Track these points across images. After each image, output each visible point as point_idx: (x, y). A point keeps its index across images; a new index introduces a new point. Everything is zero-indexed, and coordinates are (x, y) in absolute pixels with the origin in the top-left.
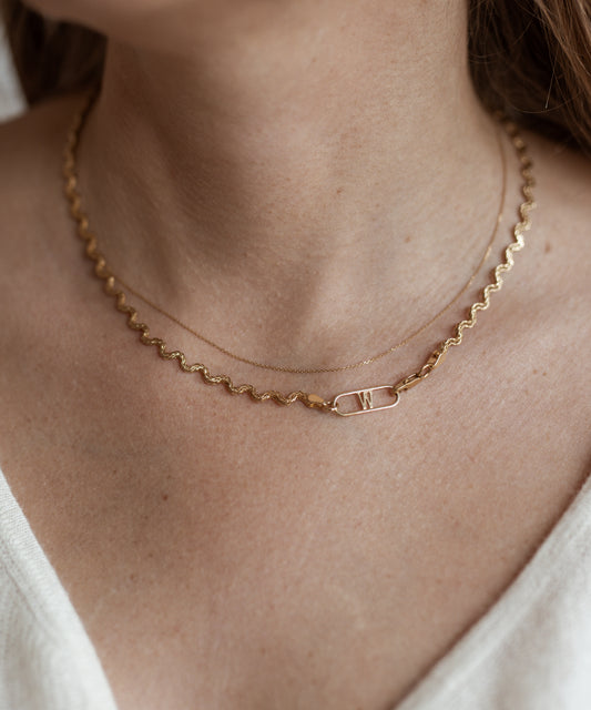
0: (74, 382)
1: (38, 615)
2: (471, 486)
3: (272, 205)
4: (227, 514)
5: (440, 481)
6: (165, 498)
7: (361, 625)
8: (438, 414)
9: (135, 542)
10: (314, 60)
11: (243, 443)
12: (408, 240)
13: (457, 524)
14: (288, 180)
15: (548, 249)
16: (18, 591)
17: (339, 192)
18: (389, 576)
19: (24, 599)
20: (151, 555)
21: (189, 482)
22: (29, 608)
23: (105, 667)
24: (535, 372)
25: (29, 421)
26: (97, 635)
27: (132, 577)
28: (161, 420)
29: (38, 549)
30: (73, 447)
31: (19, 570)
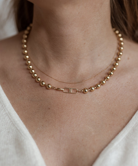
0: (28, 86)
1: (22, 134)
2: (115, 105)
3: (71, 46)
4: (63, 111)
5: (108, 104)
6: (49, 109)
7: (93, 134)
8: (107, 91)
9: (43, 118)
10: (79, 13)
11: (66, 97)
12: (99, 56)
13: (113, 113)
14: (74, 40)
15: (128, 59)
16: (17, 129)
17: (84, 44)
18: (99, 124)
19: (19, 131)
20: (46, 121)
21: (55, 105)
22: (20, 133)
23: (37, 144)
24: (127, 82)
25: (18, 95)
26: (35, 138)
27: (42, 125)
28: (48, 93)
29: (21, 121)
30: (28, 100)
31: (17, 125)
